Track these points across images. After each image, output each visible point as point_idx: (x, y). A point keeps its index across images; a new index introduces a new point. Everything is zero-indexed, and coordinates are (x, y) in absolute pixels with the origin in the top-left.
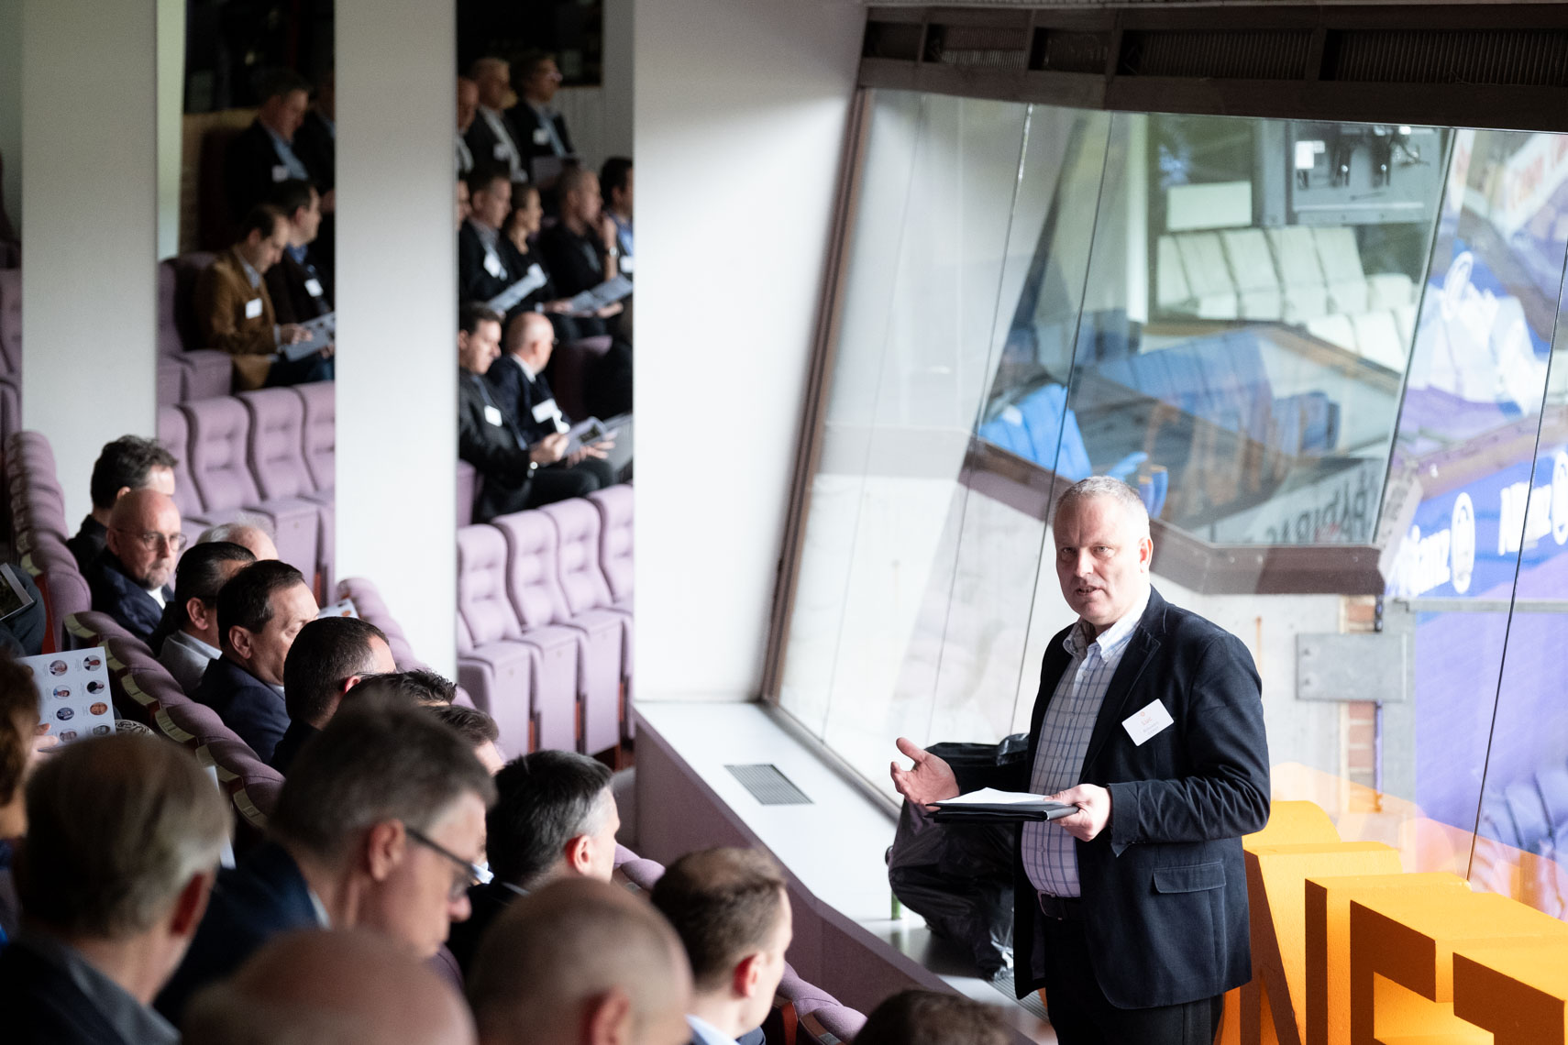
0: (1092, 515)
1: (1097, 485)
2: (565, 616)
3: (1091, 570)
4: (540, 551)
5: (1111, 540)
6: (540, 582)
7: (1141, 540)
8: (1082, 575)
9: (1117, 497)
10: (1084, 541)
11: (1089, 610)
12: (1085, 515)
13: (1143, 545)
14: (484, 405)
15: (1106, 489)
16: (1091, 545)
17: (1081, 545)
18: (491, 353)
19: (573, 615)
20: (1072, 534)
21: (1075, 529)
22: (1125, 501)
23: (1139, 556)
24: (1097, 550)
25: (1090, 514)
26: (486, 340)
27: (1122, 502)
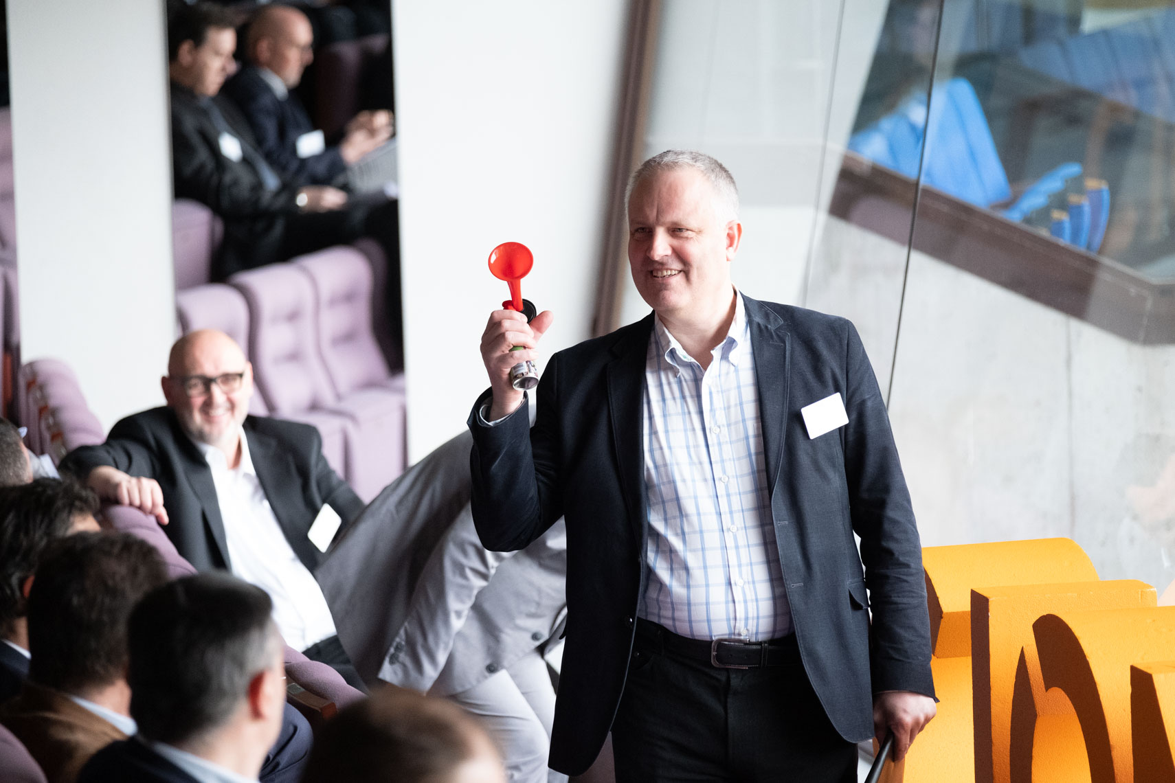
0: (673, 190)
1: (680, 157)
2: (328, 399)
3: (669, 252)
4: (293, 316)
5: (691, 222)
6: (294, 357)
7: (730, 223)
8: (657, 258)
9: (702, 171)
10: (662, 220)
11: (664, 298)
12: (664, 190)
13: (731, 228)
14: (218, 134)
15: (691, 162)
16: (669, 225)
17: (658, 222)
18: (223, 69)
19: (339, 397)
20: (648, 211)
21: (653, 205)
22: (713, 177)
23: (726, 241)
24: (675, 230)
25: (670, 187)
26: (217, 53)
27: (709, 177)
